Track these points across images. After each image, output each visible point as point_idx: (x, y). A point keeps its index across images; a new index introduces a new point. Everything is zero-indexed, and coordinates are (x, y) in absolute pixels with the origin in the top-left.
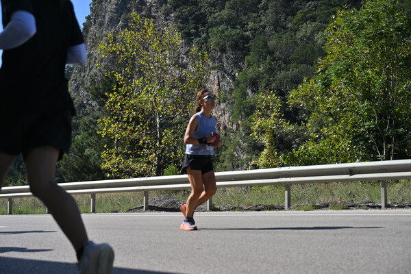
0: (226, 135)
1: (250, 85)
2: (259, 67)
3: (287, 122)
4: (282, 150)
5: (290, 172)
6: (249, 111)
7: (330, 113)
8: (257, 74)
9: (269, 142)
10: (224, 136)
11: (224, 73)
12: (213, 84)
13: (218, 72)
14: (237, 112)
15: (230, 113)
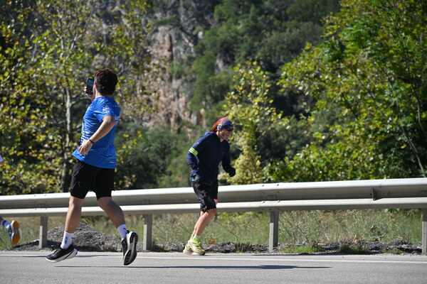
0: (179, 131)
1: (221, 51)
2: (236, 23)
3: (278, 113)
4: (267, 158)
5: (278, 191)
6: (219, 94)
7: (346, 101)
8: (233, 34)
9: (248, 145)
10: (176, 132)
11: (180, 31)
12: (162, 48)
13: (170, 30)
14: (199, 95)
15: (187, 96)
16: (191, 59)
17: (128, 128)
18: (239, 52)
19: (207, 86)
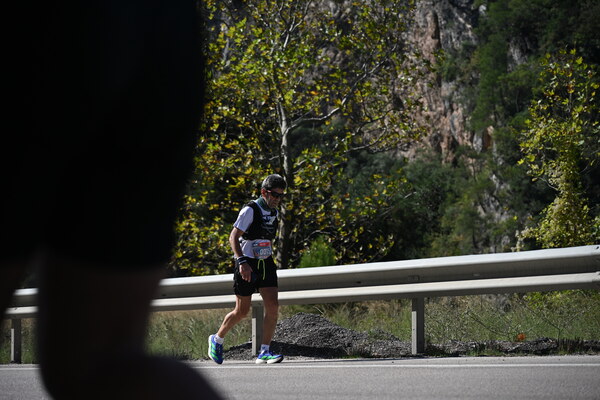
1: (516, 34)
4: (598, 200)
8: (534, 6)
9: (567, 181)
10: (450, 165)
11: (451, 6)
12: (422, 34)
13: (434, 5)
14: (484, 104)
15: (465, 107)
16: (469, 48)
17: (376, 161)
18: (545, 34)
19: (496, 90)
